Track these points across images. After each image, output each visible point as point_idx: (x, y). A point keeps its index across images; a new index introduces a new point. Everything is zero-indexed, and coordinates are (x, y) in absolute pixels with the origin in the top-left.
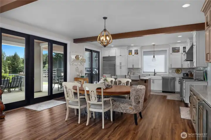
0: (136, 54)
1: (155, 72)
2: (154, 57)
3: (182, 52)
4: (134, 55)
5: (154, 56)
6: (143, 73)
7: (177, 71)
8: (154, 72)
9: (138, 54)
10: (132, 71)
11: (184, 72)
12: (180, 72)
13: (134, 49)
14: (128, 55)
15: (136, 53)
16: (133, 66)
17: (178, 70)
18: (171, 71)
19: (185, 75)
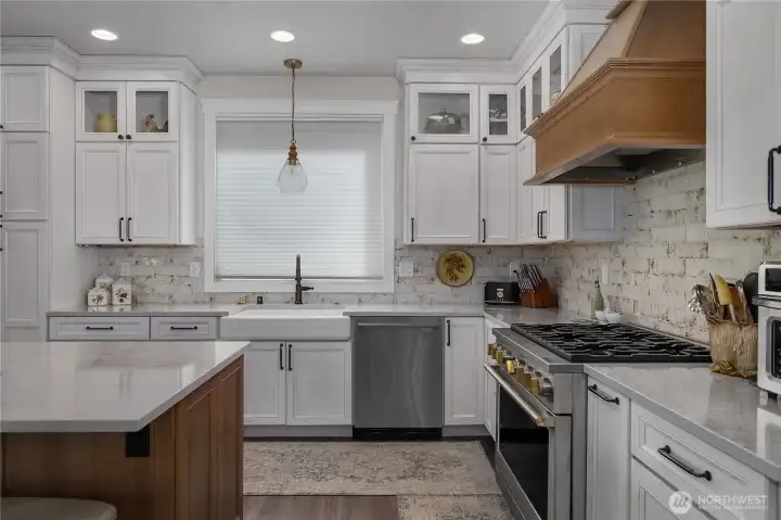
0: (156, 130)
1: (298, 278)
2: (293, 157)
3: (485, 132)
4: (136, 136)
5: (293, 148)
6: (211, 286)
7: (443, 270)
8: (294, 274)
9: (165, 129)
10: (126, 268)
11: (486, 273)
12: (463, 276)
13: (132, 88)
14: (82, 134)
15: (155, 116)
16: (125, 223)
17: (453, 262)
18: (407, 269)
19: (500, 293)
